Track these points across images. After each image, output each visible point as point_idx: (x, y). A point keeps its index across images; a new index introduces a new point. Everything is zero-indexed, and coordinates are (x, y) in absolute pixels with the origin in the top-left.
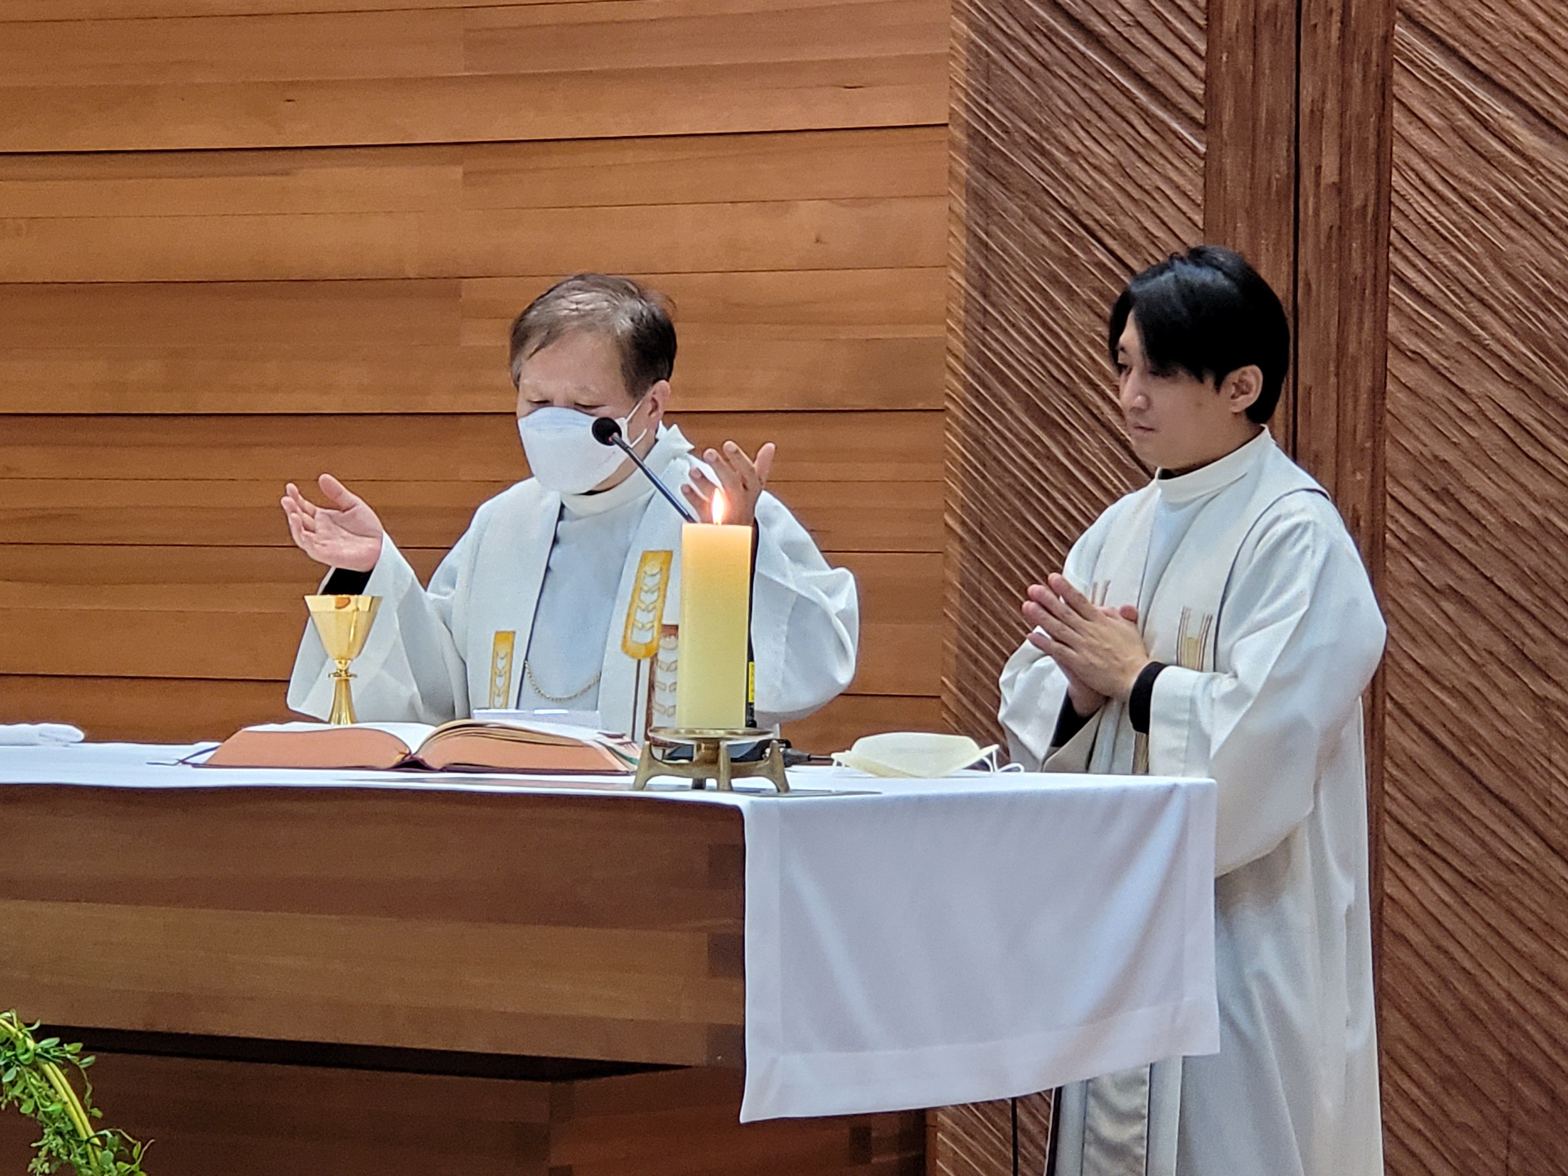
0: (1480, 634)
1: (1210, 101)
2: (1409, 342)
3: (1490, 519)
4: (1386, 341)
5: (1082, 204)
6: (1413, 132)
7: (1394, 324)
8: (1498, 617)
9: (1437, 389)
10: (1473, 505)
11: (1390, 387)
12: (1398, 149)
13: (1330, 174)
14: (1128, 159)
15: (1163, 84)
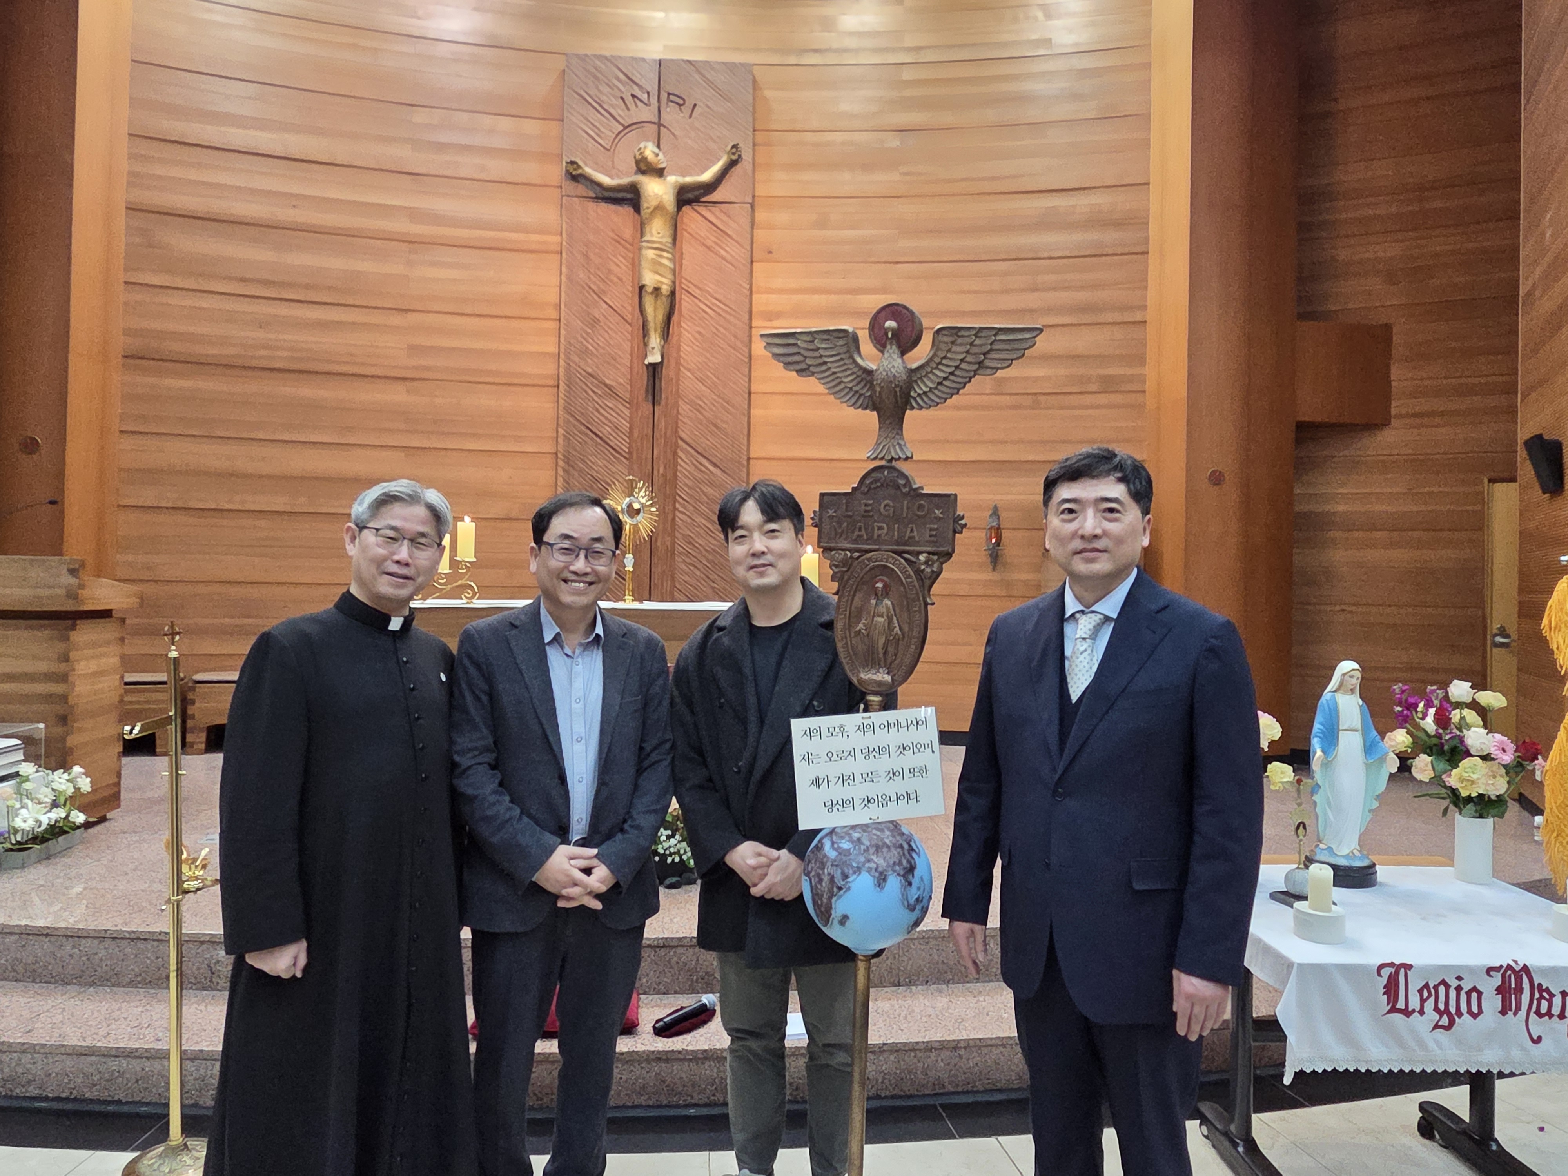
0: (698, 573)
1: (630, 453)
2: (681, 509)
3: (701, 549)
4: (675, 509)
5: (595, 474)
6: (682, 464)
7: (677, 505)
8: (702, 570)
9: (689, 520)
10: (697, 545)
11: (677, 519)
12: (679, 468)
13: (661, 471)
14: (607, 464)
15: (618, 449)
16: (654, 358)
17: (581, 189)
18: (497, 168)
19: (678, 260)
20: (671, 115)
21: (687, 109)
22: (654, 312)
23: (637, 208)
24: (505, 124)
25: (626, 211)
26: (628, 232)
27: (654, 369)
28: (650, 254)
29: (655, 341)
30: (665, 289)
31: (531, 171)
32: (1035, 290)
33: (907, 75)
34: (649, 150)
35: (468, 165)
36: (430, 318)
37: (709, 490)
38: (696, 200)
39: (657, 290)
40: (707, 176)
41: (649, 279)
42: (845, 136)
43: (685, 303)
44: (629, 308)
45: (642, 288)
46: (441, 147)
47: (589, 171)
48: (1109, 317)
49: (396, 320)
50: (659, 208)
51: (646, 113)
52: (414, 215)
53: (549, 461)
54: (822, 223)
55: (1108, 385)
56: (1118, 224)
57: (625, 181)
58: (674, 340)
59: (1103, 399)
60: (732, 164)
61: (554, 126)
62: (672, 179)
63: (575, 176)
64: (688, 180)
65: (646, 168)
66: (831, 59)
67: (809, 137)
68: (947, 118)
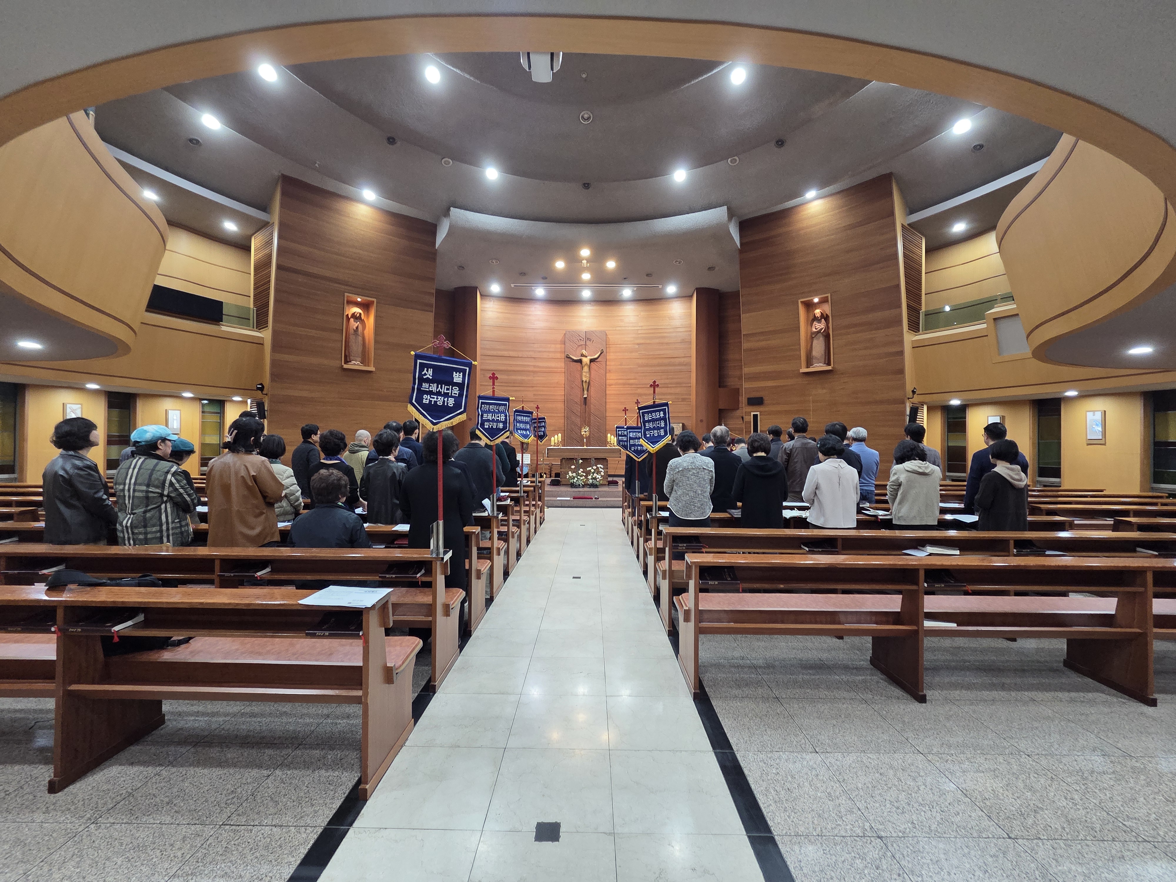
1: (580, 416)
6: (592, 418)
13: (587, 420)
16: (585, 396)
17: (569, 359)
18: (551, 355)
19: (590, 375)
20: (588, 343)
21: (592, 341)
22: (585, 386)
23: (581, 363)
24: (553, 346)
25: (579, 364)
26: (579, 368)
27: (585, 398)
28: (584, 374)
29: (586, 392)
30: (588, 381)
31: (558, 355)
32: (667, 379)
33: (639, 332)
34: (584, 352)
35: (545, 355)
36: (537, 388)
37: (598, 424)
38: (594, 361)
39: (586, 381)
40: (596, 356)
41: (584, 379)
42: (626, 345)
43: (592, 383)
44: (580, 385)
45: (583, 381)
46: (540, 352)
47: (571, 356)
48: (684, 385)
49: (531, 389)
50: (586, 364)
51: (583, 343)
52: (534, 366)
53: (563, 418)
54: (621, 365)
55: (683, 400)
56: (685, 365)
57: (579, 358)
58: (589, 391)
59: (682, 403)
60: (601, 353)
61: (563, 346)
62: (589, 358)
63: (568, 357)
64: (592, 357)
65: (582, 355)
66: (623, 328)
67: (618, 346)
68: (648, 341)
